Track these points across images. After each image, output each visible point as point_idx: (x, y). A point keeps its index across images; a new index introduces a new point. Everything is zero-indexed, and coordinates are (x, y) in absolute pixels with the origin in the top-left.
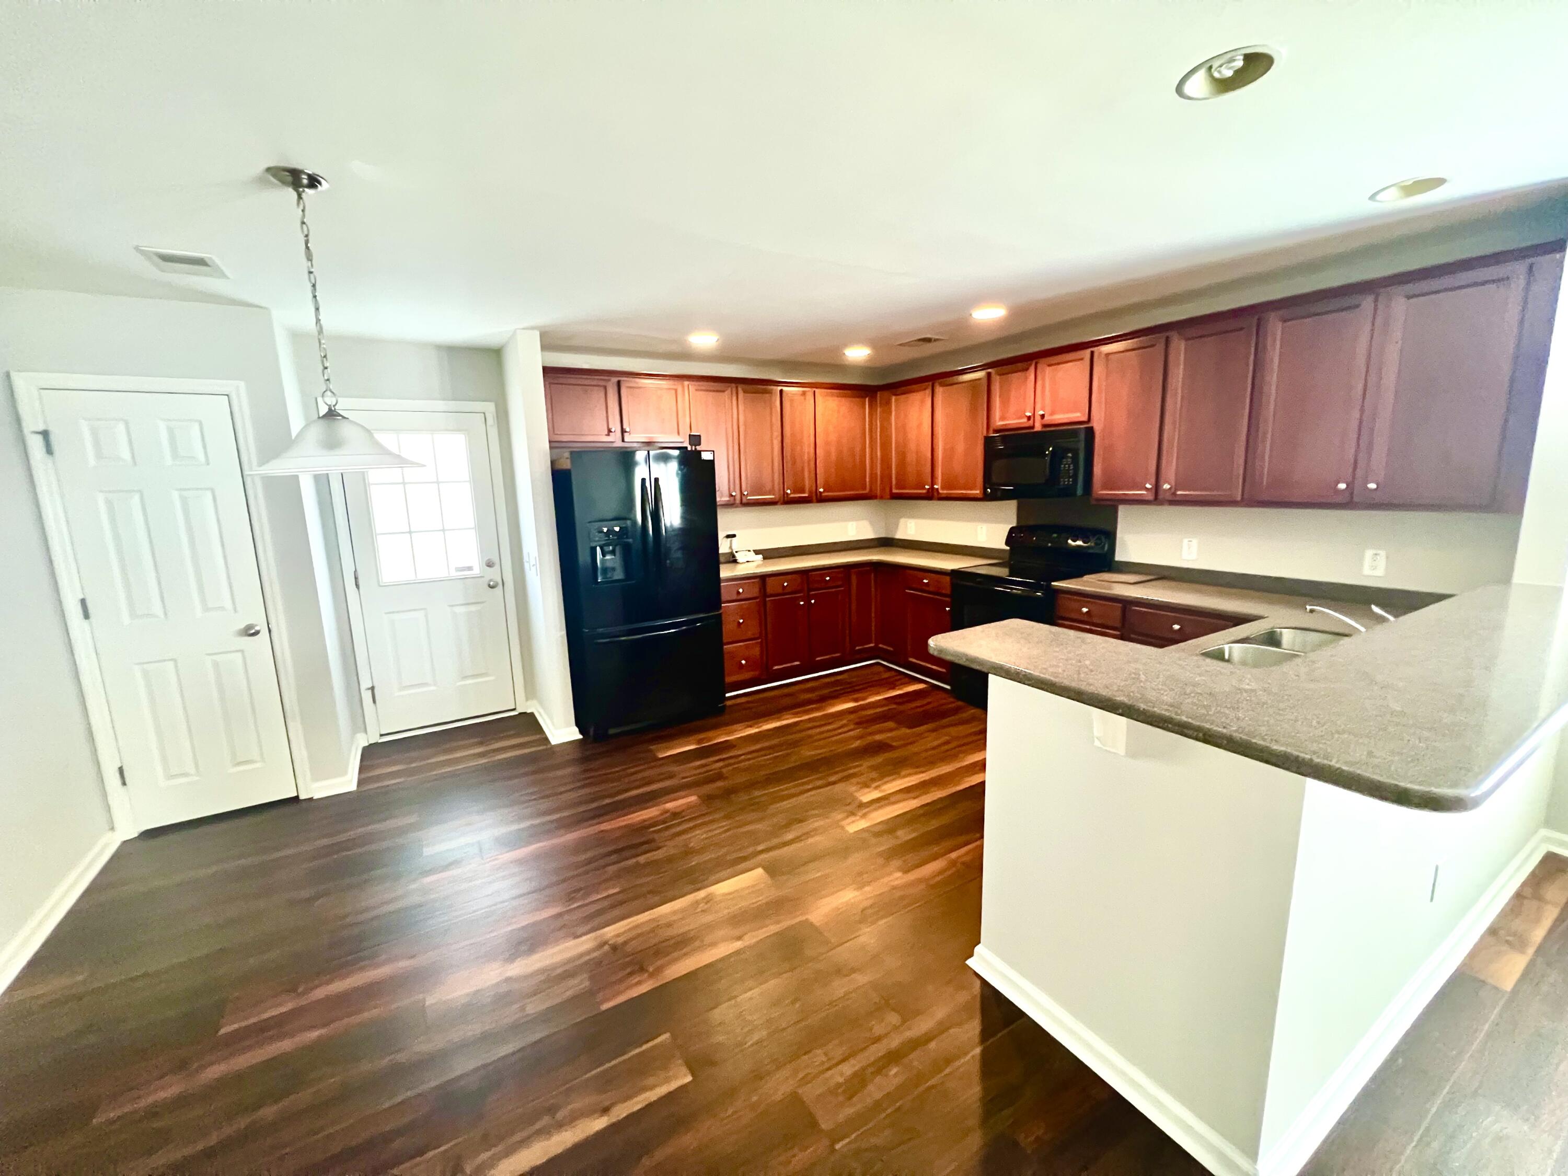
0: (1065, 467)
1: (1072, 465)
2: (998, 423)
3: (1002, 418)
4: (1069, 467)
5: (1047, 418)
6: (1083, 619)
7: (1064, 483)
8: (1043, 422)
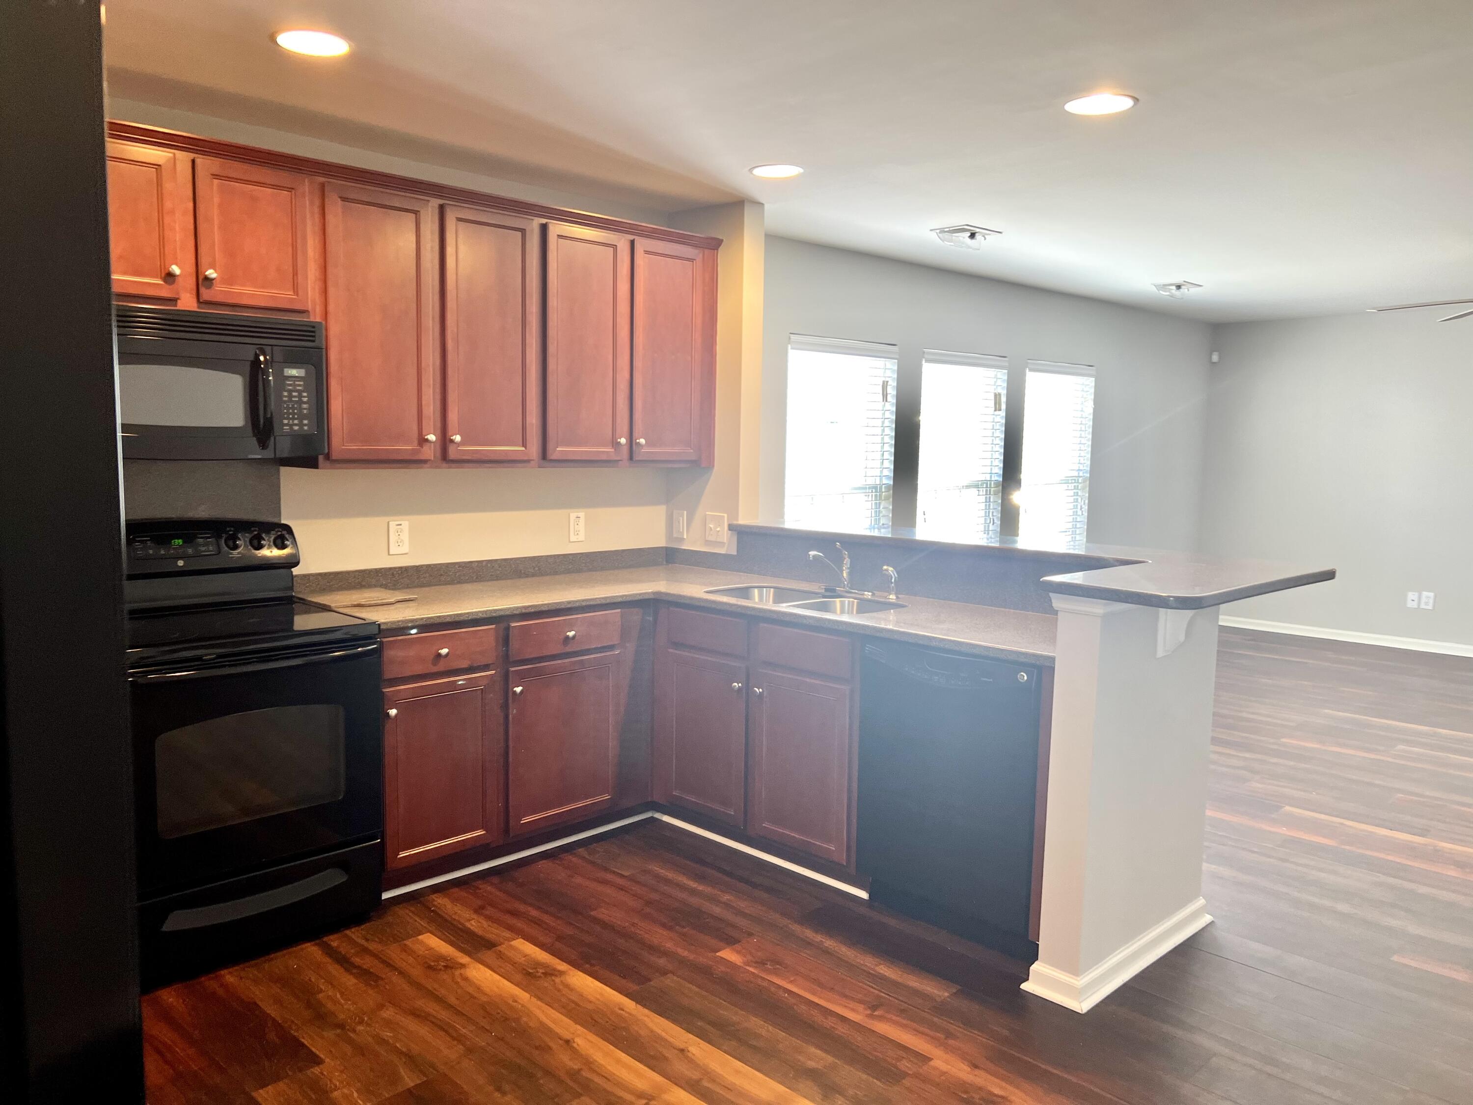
0: (290, 396)
1: (304, 395)
4: (300, 396)
5: (218, 287)
6: (435, 669)
7: (291, 428)
8: (206, 295)
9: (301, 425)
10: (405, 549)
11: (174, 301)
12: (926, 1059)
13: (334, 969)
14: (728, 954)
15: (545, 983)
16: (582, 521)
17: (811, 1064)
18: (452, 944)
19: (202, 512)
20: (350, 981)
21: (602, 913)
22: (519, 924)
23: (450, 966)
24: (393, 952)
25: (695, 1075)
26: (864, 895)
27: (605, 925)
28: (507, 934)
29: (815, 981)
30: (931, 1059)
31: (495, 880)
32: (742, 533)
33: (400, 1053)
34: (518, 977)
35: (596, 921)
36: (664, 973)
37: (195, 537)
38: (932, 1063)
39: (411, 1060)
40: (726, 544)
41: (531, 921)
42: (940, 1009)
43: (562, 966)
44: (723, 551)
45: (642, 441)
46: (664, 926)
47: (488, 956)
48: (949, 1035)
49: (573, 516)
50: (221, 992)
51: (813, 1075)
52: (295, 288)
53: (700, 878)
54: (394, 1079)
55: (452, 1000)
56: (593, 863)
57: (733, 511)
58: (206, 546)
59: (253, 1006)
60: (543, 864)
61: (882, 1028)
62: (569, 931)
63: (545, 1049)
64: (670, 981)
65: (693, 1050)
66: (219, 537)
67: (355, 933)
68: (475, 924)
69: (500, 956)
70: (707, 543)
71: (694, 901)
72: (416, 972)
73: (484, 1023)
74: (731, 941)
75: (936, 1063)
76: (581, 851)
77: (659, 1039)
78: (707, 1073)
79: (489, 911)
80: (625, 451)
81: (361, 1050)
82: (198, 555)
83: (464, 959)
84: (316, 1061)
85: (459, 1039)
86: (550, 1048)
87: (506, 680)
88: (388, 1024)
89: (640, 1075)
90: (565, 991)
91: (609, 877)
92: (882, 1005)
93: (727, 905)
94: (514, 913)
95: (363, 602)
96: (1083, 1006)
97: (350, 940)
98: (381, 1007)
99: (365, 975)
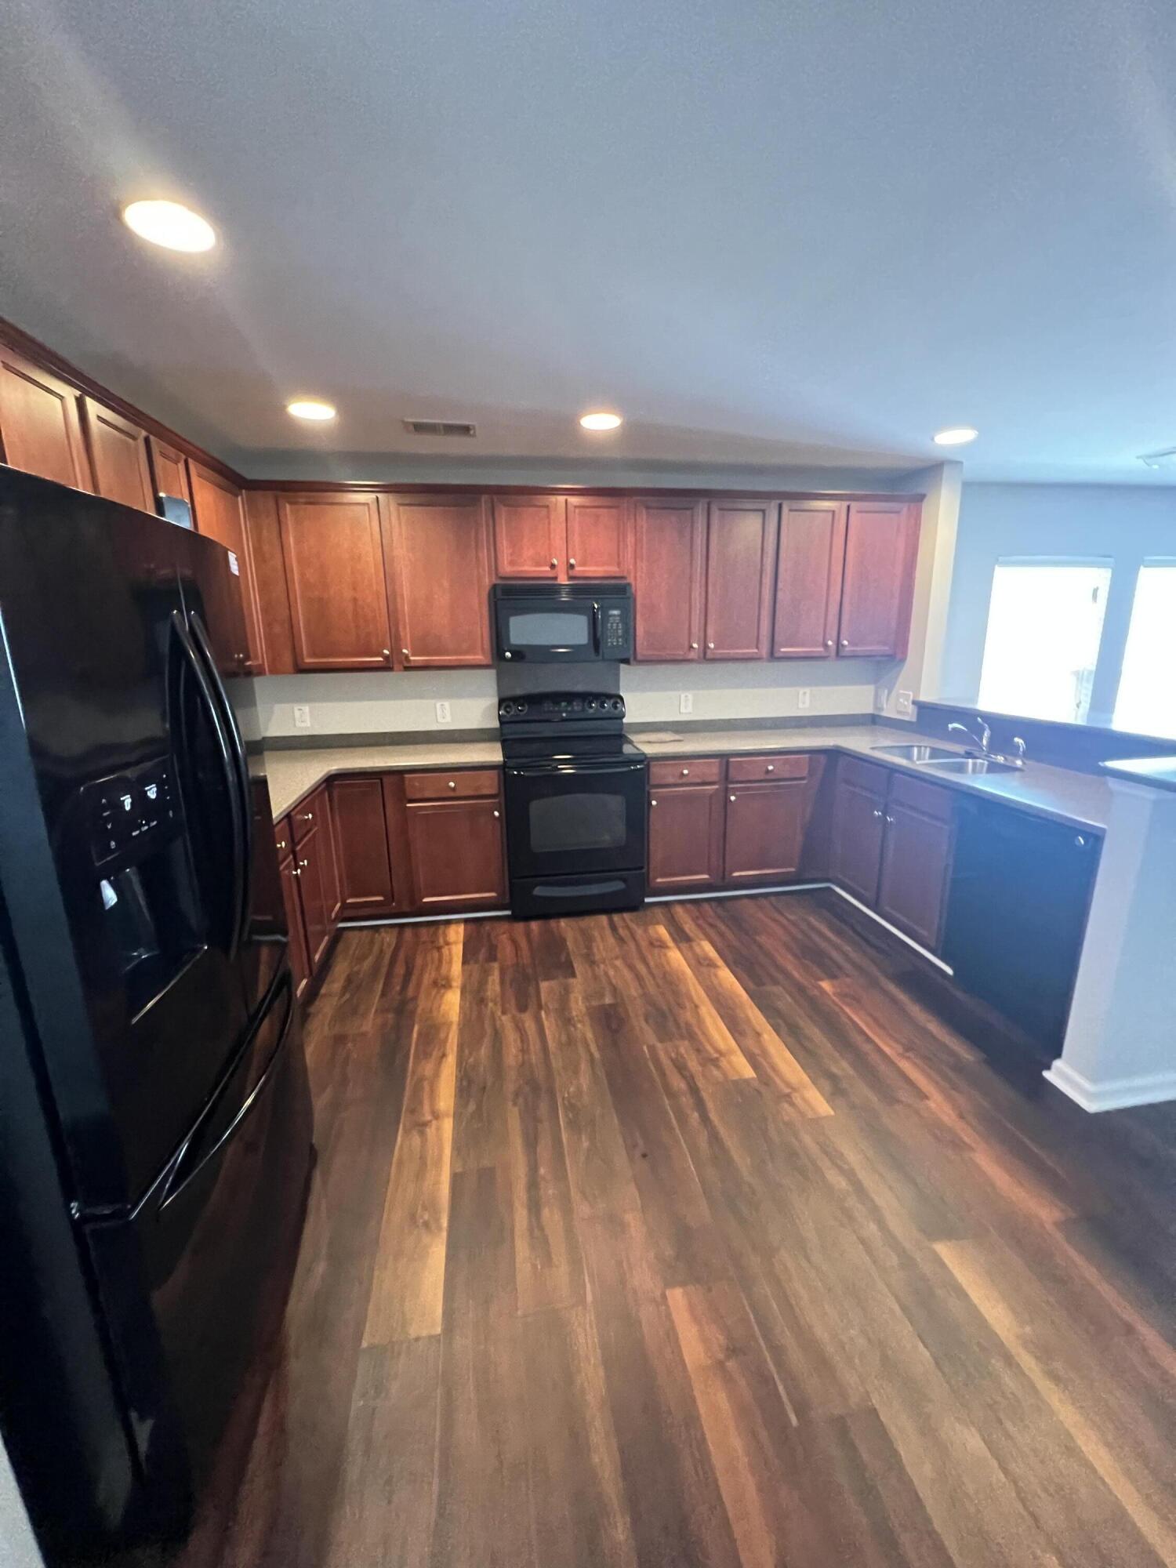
0: (612, 627)
1: (620, 625)
2: (507, 569)
3: (512, 563)
4: (617, 626)
5: (577, 568)
6: (680, 781)
7: (612, 644)
8: (571, 573)
9: (618, 642)
10: (690, 709)
11: (555, 578)
12: (924, 1097)
13: (608, 932)
14: (826, 985)
15: (704, 970)
16: (808, 695)
17: (834, 1070)
18: (670, 934)
19: (580, 688)
20: (611, 940)
21: (762, 939)
22: (711, 932)
23: (663, 946)
24: (639, 932)
25: (757, 1051)
26: (949, 971)
27: (760, 947)
28: (701, 936)
29: (876, 1020)
30: (927, 1097)
31: (714, 904)
32: (922, 708)
33: (610, 983)
34: (693, 962)
35: (755, 941)
36: (776, 982)
37: (573, 701)
38: (928, 1102)
39: (615, 990)
40: (910, 714)
41: (718, 932)
42: (959, 1067)
43: (720, 962)
44: (907, 718)
45: (845, 643)
46: (795, 955)
47: (684, 946)
48: (955, 1088)
49: (801, 691)
50: (555, 930)
51: (832, 1078)
52: (619, 565)
53: (839, 933)
54: (602, 996)
55: (652, 964)
56: (775, 908)
57: (917, 691)
58: (577, 706)
59: (563, 941)
60: (746, 901)
61: (905, 1065)
62: (736, 943)
63: (681, 1006)
64: (777, 990)
65: (765, 1036)
66: (584, 701)
67: (626, 916)
68: (689, 927)
69: (691, 948)
70: (899, 712)
71: (824, 945)
72: (644, 944)
73: (660, 982)
74: (832, 977)
75: (932, 1104)
76: (773, 899)
77: (748, 1021)
78: (765, 1053)
79: (701, 922)
80: (833, 652)
81: (596, 978)
82: (573, 711)
83: (671, 943)
84: (573, 975)
85: (642, 985)
86: (685, 1007)
87: (727, 792)
88: (615, 968)
89: (724, 1039)
90: (713, 978)
91: (781, 919)
92: (913, 1049)
93: (845, 955)
94: (711, 925)
95: (650, 740)
96: (1091, 1106)
97: (624, 920)
98: (617, 958)
99: (621, 940)
